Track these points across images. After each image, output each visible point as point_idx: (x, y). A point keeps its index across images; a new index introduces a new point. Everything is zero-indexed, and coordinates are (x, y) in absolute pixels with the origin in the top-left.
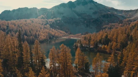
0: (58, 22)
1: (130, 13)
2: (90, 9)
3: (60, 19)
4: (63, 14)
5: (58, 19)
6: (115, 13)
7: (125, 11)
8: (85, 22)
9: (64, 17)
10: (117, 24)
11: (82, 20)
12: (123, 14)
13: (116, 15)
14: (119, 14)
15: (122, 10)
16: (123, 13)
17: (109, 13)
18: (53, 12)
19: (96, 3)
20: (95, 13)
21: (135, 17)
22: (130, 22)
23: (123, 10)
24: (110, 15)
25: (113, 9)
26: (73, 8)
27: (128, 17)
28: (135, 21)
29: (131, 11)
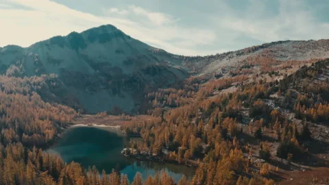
0: (54, 84)
1: (197, 64)
2: (118, 52)
3: (57, 76)
4: (58, 62)
5: (52, 75)
6: (169, 63)
7: (187, 58)
8: (110, 83)
9: (63, 70)
10: (174, 90)
11: (103, 78)
12: (184, 66)
13: (170, 70)
14: (176, 67)
15: (180, 56)
16: (184, 64)
17: (157, 64)
18: (37, 57)
19: (129, 37)
20: (128, 62)
21: (206, 72)
22: (197, 84)
23: (183, 57)
24: (160, 70)
25: (163, 53)
26: (80, 49)
27: (192, 72)
28: (206, 80)
29: (198, 59)
